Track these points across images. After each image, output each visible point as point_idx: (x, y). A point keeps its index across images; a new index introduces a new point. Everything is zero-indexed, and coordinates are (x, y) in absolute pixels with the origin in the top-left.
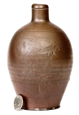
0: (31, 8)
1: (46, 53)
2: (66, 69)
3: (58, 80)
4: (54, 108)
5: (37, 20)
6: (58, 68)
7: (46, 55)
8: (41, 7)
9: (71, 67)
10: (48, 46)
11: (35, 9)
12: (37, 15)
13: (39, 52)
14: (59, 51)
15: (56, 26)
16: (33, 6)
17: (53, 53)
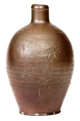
0: (31, 9)
1: (46, 56)
2: (67, 72)
3: (59, 84)
4: (54, 113)
5: (37, 21)
6: (58, 71)
7: (46, 57)
8: (41, 7)
9: (72, 70)
10: (48, 48)
11: (35, 10)
12: (37, 15)
13: (39, 55)
14: (59, 53)
15: (57, 27)
16: (33, 7)
17: (53, 55)
